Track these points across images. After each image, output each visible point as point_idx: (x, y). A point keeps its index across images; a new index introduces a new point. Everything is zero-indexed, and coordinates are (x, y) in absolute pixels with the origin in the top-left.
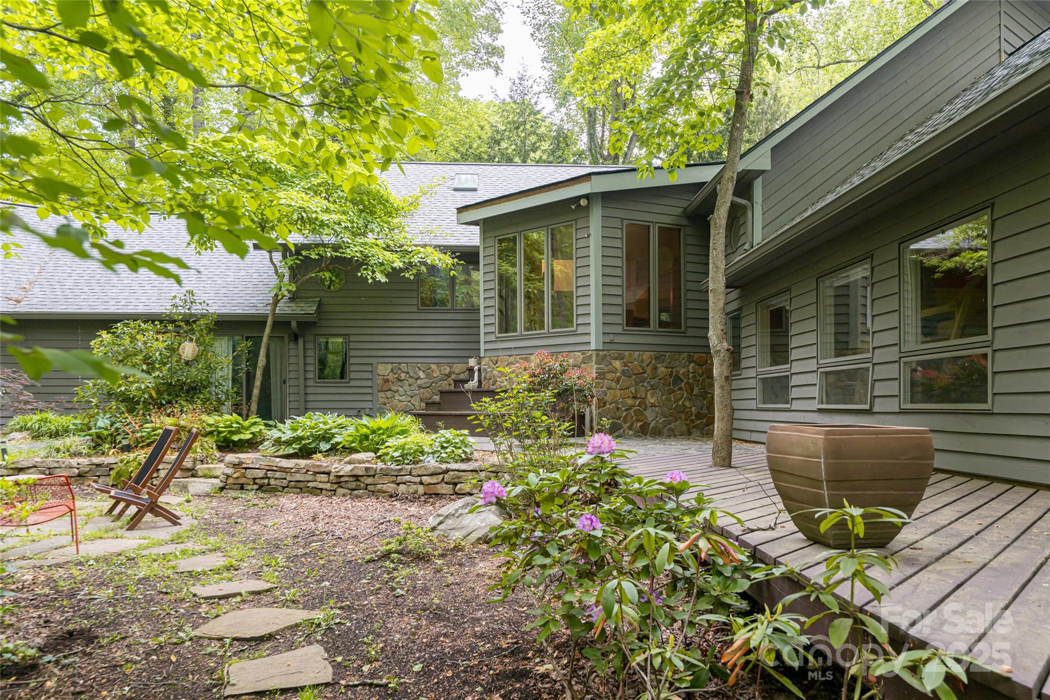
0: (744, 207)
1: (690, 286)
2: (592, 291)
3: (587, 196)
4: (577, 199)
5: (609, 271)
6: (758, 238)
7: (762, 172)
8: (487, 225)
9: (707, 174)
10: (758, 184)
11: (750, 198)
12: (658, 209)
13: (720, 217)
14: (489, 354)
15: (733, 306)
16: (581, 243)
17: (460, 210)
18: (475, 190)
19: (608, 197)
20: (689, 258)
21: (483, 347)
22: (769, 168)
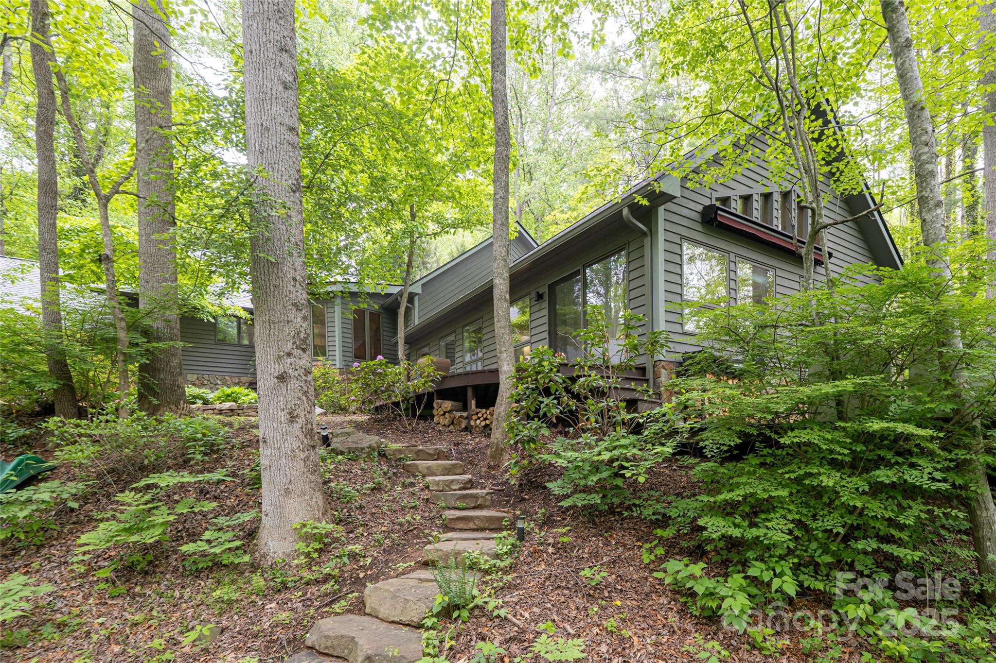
0: (410, 308)
1: (385, 342)
2: (337, 339)
3: (333, 292)
5: (345, 330)
6: (417, 323)
7: (418, 294)
10: (416, 299)
11: (413, 304)
13: (402, 311)
15: (407, 352)
16: (330, 315)
19: (344, 294)
20: (385, 329)
22: (420, 292)
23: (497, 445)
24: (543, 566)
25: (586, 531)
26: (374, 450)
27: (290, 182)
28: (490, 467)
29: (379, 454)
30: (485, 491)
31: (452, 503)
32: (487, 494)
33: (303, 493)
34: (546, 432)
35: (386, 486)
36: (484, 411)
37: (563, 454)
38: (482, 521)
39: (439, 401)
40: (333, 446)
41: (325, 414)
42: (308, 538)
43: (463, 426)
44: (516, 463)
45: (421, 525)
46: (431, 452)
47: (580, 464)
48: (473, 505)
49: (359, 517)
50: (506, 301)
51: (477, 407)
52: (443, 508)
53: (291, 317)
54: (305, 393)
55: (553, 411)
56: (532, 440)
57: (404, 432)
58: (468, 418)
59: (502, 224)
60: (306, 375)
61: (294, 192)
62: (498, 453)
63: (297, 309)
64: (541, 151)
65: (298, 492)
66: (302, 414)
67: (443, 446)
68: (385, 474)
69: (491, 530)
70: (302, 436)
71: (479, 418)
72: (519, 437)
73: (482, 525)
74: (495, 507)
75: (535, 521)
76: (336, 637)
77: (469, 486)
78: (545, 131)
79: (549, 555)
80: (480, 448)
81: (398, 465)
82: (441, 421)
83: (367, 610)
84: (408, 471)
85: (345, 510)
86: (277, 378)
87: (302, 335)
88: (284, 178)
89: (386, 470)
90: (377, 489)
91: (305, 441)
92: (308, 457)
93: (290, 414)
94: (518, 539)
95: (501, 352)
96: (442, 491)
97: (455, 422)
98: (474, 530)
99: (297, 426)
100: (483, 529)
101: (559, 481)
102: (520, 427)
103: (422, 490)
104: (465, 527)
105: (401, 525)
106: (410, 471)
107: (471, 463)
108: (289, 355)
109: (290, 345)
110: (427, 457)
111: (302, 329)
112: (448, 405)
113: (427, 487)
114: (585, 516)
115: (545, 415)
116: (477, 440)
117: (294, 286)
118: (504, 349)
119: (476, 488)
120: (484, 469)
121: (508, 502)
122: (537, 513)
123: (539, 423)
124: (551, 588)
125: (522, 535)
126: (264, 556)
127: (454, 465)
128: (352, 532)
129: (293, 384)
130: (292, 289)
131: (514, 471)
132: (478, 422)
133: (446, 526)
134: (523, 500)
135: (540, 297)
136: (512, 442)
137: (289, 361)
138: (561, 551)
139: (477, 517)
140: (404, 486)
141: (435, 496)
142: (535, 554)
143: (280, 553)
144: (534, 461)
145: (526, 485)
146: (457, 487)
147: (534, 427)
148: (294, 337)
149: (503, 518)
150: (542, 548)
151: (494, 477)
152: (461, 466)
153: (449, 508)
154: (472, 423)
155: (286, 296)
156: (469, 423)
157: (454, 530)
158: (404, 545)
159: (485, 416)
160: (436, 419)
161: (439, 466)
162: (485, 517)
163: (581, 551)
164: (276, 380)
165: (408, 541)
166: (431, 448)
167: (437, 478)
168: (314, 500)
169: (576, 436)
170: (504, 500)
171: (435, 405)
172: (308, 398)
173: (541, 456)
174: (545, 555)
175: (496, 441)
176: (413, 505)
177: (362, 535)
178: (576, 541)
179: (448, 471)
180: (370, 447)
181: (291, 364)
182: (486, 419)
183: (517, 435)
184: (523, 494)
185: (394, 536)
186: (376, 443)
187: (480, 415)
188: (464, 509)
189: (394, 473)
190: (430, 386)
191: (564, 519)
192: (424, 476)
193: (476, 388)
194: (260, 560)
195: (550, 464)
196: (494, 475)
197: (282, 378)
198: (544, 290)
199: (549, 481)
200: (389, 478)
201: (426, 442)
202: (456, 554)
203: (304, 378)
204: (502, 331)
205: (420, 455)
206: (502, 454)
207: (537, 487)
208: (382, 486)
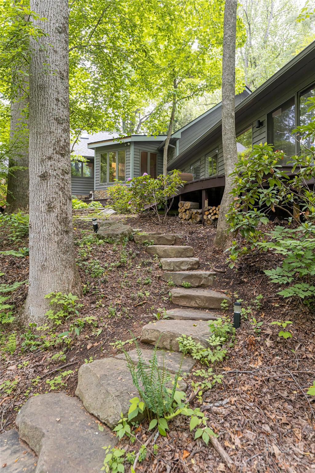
0: (173, 147)
2: (131, 170)
3: (130, 142)
4: (127, 143)
5: (136, 165)
6: (177, 156)
7: (179, 139)
8: (97, 149)
9: (163, 139)
10: (178, 142)
11: (175, 145)
12: (150, 148)
14: (97, 190)
16: (127, 156)
17: (89, 144)
18: (88, 139)
19: (136, 143)
20: (159, 163)
21: (95, 187)
22: (180, 137)
23: (222, 233)
24: (260, 363)
25: (308, 324)
26: (126, 236)
27: (57, 25)
28: (215, 252)
29: (130, 240)
30: (208, 273)
31: (179, 282)
32: (210, 275)
33: (56, 270)
34: (265, 221)
35: (129, 265)
36: (214, 208)
37: (282, 242)
38: (202, 300)
39: (182, 202)
40: (98, 232)
41: (116, 214)
42: (56, 307)
43: (198, 219)
44: (236, 249)
45: (151, 300)
46: (169, 238)
47: (302, 253)
48: (197, 284)
49: (102, 290)
50: (232, 117)
51: (209, 205)
52: (172, 286)
53: (53, 129)
54: (62, 189)
55: (273, 200)
56: (250, 229)
57: (157, 224)
58: (202, 214)
59: (230, 57)
60: (63, 175)
61: (60, 33)
62: (223, 240)
63: (58, 123)
64: (263, 48)
65: (52, 268)
66: (58, 205)
67: (180, 234)
68: (130, 254)
69: (211, 309)
70: (57, 223)
71: (210, 214)
72: (238, 226)
73: (202, 304)
74: (216, 287)
75: (252, 305)
76: (32, 427)
77: (196, 267)
78: (266, 36)
79: (267, 349)
80: (208, 236)
81: (142, 248)
82: (183, 216)
83: (77, 392)
84: (149, 253)
85: (93, 284)
86: (40, 177)
87: (62, 144)
88: (52, 22)
89: (131, 252)
90: (122, 267)
91: (60, 227)
92: (61, 241)
93: (49, 204)
94: (234, 326)
95: (227, 159)
96: (173, 271)
97: (193, 217)
98: (195, 308)
99: (53, 215)
100: (203, 308)
101: (278, 269)
102: (241, 217)
103: (157, 269)
104: (188, 305)
105: (133, 299)
106: (150, 253)
107: (200, 248)
108: (50, 158)
109: (51, 151)
110: (167, 242)
111: (62, 139)
112: (188, 204)
113: (161, 267)
114: (306, 305)
115: (264, 205)
116: (208, 230)
117: (57, 105)
118: (229, 156)
119: (202, 269)
120: (210, 253)
121: (228, 283)
122: (254, 297)
123: (258, 212)
124: (269, 397)
125: (238, 321)
126: (26, 318)
127: (185, 249)
128: (94, 303)
129: (52, 181)
130: (55, 107)
131: (234, 256)
132: (209, 216)
133: (172, 303)
134: (242, 282)
135: (261, 124)
136: (232, 230)
137: (49, 163)
138: (280, 346)
139: (198, 297)
140: (143, 265)
141: (166, 275)
142: (251, 345)
143: (36, 316)
144: (252, 248)
145: (245, 269)
146: (186, 268)
147: (253, 216)
148: (54, 144)
149: (222, 299)
150: (259, 339)
151: (218, 260)
152: (192, 250)
153: (177, 286)
154: (205, 217)
155: (50, 113)
156: (203, 217)
157: (178, 306)
158: (132, 318)
159: (215, 212)
160: (180, 215)
161: (174, 249)
162: (205, 297)
163: (303, 349)
164: (39, 179)
165: (136, 315)
166: (170, 235)
167: (169, 260)
168: (64, 275)
169: (295, 224)
170: (224, 282)
171: (179, 205)
172: (63, 193)
173: (260, 243)
174: (262, 348)
175: (220, 230)
176: (147, 282)
177: (101, 306)
178: (297, 335)
179: (180, 254)
180: (122, 234)
181: (51, 166)
182: (215, 214)
183: (237, 224)
184: (242, 277)
185: (126, 309)
186: (128, 231)
187: (211, 211)
188: (189, 288)
189: (137, 254)
190: (175, 191)
191: (283, 306)
192: (160, 257)
193: (208, 191)
194: (24, 321)
195: (268, 251)
196: (218, 259)
197: (44, 177)
198: (264, 118)
199: (266, 268)
200: (133, 258)
201: (169, 231)
202: (171, 336)
203: (61, 177)
204: (228, 142)
205: (161, 241)
206: (225, 241)
207: (256, 271)
208: (126, 265)
